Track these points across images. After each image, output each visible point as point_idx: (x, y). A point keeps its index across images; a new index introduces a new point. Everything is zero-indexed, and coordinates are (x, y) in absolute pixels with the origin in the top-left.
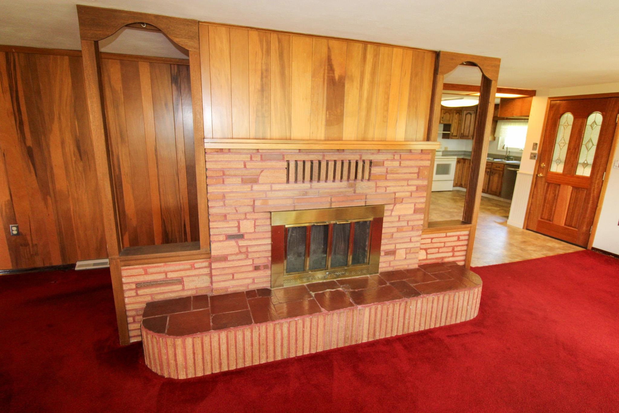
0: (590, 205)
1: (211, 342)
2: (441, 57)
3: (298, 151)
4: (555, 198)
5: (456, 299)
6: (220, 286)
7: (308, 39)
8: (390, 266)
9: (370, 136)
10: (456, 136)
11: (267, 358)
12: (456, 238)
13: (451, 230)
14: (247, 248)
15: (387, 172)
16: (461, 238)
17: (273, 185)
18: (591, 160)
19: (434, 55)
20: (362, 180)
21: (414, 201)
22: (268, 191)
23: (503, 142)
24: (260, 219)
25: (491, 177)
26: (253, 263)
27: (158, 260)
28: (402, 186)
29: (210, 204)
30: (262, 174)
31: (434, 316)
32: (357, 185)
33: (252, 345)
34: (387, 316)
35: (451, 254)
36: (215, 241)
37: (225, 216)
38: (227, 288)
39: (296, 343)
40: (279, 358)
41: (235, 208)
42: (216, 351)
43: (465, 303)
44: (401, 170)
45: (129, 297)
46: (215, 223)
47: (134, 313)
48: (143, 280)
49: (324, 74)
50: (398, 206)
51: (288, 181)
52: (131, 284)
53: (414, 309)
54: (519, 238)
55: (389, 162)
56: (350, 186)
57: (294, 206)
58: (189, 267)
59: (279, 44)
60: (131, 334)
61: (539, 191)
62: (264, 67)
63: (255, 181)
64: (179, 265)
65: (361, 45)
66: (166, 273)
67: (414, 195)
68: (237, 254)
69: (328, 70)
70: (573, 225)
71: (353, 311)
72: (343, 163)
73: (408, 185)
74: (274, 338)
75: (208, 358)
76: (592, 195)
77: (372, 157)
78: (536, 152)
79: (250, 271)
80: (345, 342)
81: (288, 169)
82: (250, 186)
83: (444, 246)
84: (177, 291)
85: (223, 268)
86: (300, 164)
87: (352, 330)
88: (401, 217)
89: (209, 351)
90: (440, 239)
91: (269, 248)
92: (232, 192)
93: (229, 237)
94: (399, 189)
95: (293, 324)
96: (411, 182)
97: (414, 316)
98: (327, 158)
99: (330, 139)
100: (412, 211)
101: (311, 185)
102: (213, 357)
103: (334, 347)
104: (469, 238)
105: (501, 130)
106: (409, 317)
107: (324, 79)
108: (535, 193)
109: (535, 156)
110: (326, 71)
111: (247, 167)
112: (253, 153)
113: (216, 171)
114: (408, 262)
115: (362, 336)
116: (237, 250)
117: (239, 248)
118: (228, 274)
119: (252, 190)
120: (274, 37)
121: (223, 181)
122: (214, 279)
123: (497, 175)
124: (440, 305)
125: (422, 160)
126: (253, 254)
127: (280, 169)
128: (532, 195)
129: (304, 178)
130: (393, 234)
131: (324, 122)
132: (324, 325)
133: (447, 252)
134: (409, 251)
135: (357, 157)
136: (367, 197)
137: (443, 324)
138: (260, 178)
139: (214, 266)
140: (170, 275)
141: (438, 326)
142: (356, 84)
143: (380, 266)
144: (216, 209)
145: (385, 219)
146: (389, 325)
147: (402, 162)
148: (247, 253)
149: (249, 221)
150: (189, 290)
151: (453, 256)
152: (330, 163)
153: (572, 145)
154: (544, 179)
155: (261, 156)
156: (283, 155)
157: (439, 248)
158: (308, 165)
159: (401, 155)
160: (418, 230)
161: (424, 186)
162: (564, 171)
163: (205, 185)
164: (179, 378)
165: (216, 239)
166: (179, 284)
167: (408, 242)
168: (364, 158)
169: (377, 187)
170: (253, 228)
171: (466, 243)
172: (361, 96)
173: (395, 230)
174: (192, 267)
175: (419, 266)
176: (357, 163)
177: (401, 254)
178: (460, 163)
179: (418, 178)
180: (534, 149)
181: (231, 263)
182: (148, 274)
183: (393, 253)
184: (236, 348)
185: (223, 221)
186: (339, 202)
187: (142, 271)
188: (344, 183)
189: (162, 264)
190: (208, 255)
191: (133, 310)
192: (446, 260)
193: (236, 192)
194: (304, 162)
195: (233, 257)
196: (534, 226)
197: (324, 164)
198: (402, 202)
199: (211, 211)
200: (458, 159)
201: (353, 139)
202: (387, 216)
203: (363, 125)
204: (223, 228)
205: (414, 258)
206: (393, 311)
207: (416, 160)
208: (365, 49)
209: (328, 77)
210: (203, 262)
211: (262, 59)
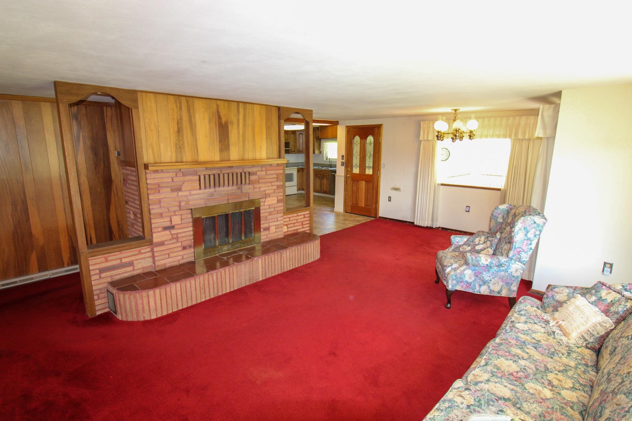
0: (375, 192)
1: (171, 291)
2: (281, 110)
3: (205, 169)
4: (358, 189)
5: (307, 248)
6: (161, 264)
7: (204, 100)
8: (267, 238)
9: (246, 157)
10: (294, 151)
11: (205, 297)
12: (302, 217)
13: (300, 211)
14: (177, 235)
15: (259, 178)
16: (306, 216)
17: (191, 191)
18: (371, 165)
19: (277, 108)
20: (245, 185)
21: (276, 195)
22: (189, 195)
23: (326, 154)
24: (184, 214)
25: (322, 181)
26: (182, 245)
27: (116, 250)
28: (269, 186)
29: (151, 207)
30: (184, 184)
31: (297, 259)
32: (243, 188)
33: (196, 289)
34: (272, 262)
35: (301, 227)
36: (155, 232)
37: (161, 214)
38: (165, 264)
39: (222, 286)
40: (212, 296)
41: (168, 208)
42: (174, 296)
43: (312, 250)
44: (267, 177)
45: (94, 280)
46: (155, 220)
47: (98, 292)
48: (105, 266)
49: (216, 121)
50: (268, 199)
51: (200, 188)
52: (96, 270)
53: (286, 256)
54: (342, 218)
55: (260, 172)
56: (239, 188)
57: (206, 204)
58: (137, 253)
59: (187, 104)
60: (97, 308)
61: (349, 186)
62: (179, 118)
63: (179, 189)
64: (130, 252)
65: (236, 103)
66: (121, 259)
67: (276, 191)
68: (171, 240)
69: (218, 119)
70: (369, 205)
71: (252, 262)
72: (233, 175)
73: (272, 186)
74: (209, 284)
75: (169, 301)
76: (375, 185)
77: (250, 170)
78: (344, 161)
79: (180, 251)
80: (250, 282)
81: (200, 180)
82: (176, 193)
83: (297, 222)
84: (129, 271)
85: (162, 250)
86: (207, 177)
87: (253, 273)
88: (270, 206)
89: (170, 297)
90: (294, 218)
91: (192, 233)
92: (165, 198)
93: (165, 228)
94: (267, 188)
95: (219, 273)
96: (273, 184)
97: (286, 261)
98: (223, 172)
99: (223, 160)
100: (276, 202)
101: (215, 190)
102: (173, 301)
103: (243, 285)
104: (310, 215)
105: (324, 146)
106: (284, 261)
107: (216, 124)
108: (347, 187)
109: (343, 164)
110: (217, 119)
111: (174, 180)
112: (177, 172)
113: (154, 185)
114: (277, 234)
115: (259, 277)
116: (170, 237)
117: (172, 236)
118: (165, 254)
119: (178, 196)
120: (183, 98)
121: (159, 191)
122: (156, 259)
123: (325, 179)
124: (299, 252)
125: (278, 170)
126: (181, 238)
127: (194, 181)
128: (346, 190)
129: (210, 186)
130: (267, 217)
131: (218, 149)
132: (237, 272)
133: (299, 226)
134: (277, 227)
135: (241, 170)
136: (250, 194)
137: (302, 264)
138: (183, 187)
139: (155, 249)
140: (124, 260)
141: (299, 265)
142: (235, 126)
143: (261, 238)
144: (155, 209)
145: (261, 208)
146: (273, 268)
147: (267, 172)
148: (177, 238)
149: (177, 216)
150: (138, 269)
151: (303, 228)
152: (225, 175)
153: (361, 155)
154: (350, 179)
155: (183, 173)
156: (197, 172)
157: (294, 223)
158: (212, 177)
159: (266, 168)
160: (281, 213)
161: (281, 186)
162: (359, 172)
163: (147, 195)
164: (152, 318)
165: (156, 231)
166: (130, 266)
167: (276, 221)
168: (245, 170)
169: (254, 188)
170: (180, 221)
171: (308, 219)
172: (239, 133)
173: (267, 214)
174: (139, 253)
175: (284, 236)
176: (241, 174)
177: (273, 229)
178: (299, 172)
179: (277, 180)
180: (343, 159)
181: (167, 246)
182: (108, 261)
183: (268, 229)
184: (186, 293)
185: (160, 218)
186: (233, 199)
187: (103, 260)
188: (235, 187)
189: (118, 253)
190: (151, 243)
191: (97, 289)
192: (299, 231)
193: (168, 198)
194: (209, 175)
195: (169, 242)
196: (349, 210)
197: (221, 176)
198: (269, 196)
199: (152, 212)
200: (298, 169)
201: (236, 159)
202: (262, 206)
203: (242, 150)
204: (160, 222)
205: (281, 231)
206: (275, 259)
207: (275, 170)
208: (238, 106)
209: (218, 122)
210: (147, 248)
211: (177, 113)
